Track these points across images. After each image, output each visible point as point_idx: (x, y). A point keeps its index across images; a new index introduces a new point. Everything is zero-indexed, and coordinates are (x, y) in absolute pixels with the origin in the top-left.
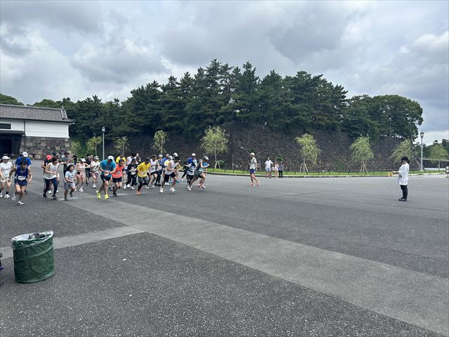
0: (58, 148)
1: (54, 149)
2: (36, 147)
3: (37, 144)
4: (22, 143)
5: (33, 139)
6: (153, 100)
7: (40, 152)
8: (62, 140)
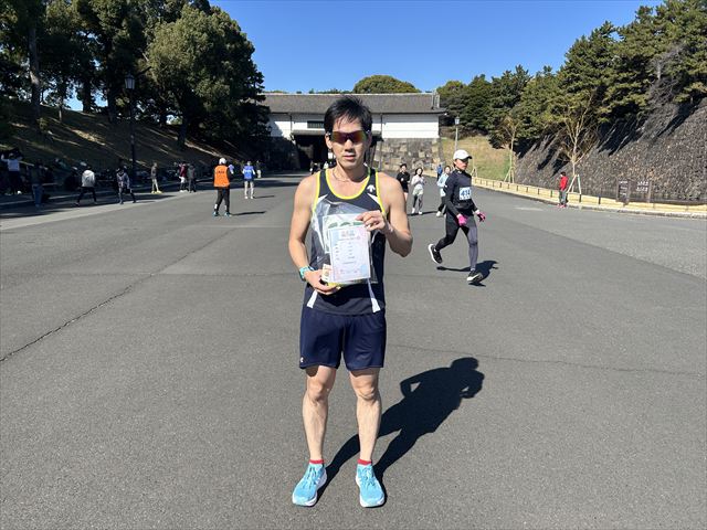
0: (421, 155)
1: (416, 155)
2: (394, 154)
3: (395, 149)
4: (378, 149)
5: (391, 141)
6: (598, 60)
7: (399, 161)
8: (428, 142)
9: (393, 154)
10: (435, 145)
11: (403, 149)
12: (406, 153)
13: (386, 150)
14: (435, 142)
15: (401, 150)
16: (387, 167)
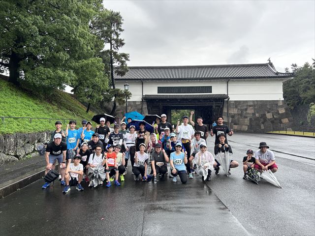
3: (242, 110)
8: (275, 103)
9: (241, 115)
10: (281, 107)
11: (250, 111)
12: (254, 114)
13: (234, 111)
14: (281, 104)
15: (249, 111)
16: (236, 127)
